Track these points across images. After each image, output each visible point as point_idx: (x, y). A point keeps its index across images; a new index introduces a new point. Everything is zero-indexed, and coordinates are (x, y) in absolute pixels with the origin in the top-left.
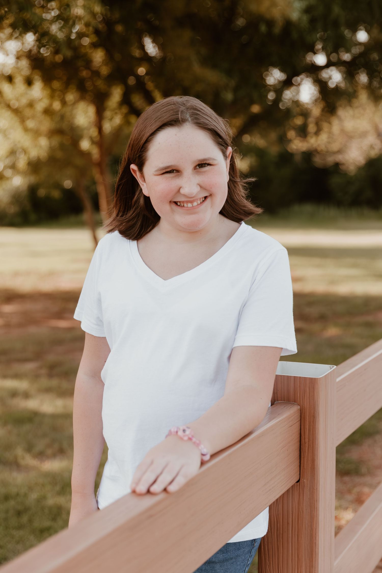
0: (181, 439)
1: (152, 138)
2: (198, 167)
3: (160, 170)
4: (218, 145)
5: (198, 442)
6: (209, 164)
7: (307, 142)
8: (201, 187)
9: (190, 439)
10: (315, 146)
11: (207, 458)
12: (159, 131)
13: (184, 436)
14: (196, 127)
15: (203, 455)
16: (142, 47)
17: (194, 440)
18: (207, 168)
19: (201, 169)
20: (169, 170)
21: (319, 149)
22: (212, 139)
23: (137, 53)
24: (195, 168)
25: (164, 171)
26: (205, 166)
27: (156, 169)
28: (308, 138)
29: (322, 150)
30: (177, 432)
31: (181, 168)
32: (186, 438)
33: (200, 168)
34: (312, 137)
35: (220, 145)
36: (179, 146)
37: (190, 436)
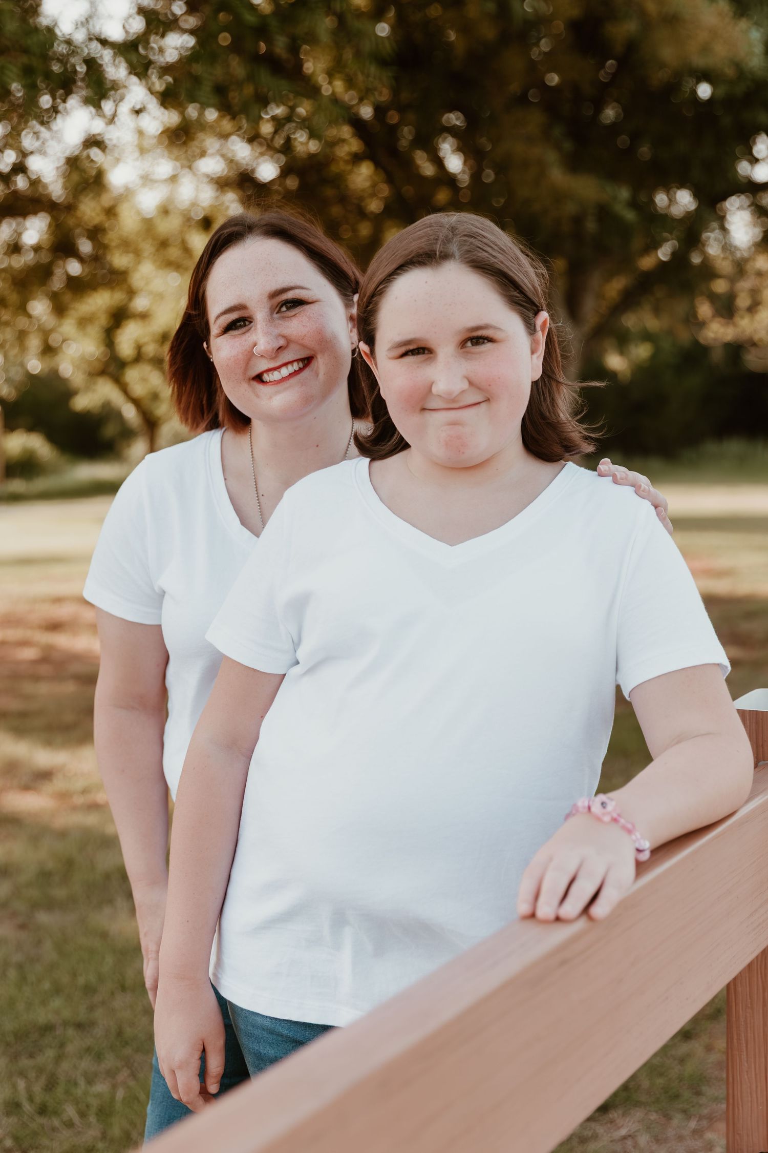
0: (598, 819)
1: (384, 287)
2: (469, 344)
3: (396, 347)
4: (510, 304)
5: (629, 826)
6: (490, 340)
7: (735, 325)
8: (471, 383)
9: (615, 820)
10: (748, 332)
11: (645, 856)
12: (398, 274)
13: (604, 814)
14: (470, 269)
15: (639, 851)
16: (439, 162)
17: (622, 821)
18: (488, 346)
19: (474, 347)
20: (411, 347)
21: (756, 338)
22: (498, 291)
23: (428, 170)
24: (463, 344)
25: (403, 349)
26: (483, 343)
27: (389, 346)
28: (737, 319)
29: (761, 340)
30: (589, 808)
31: (432, 344)
32: (607, 819)
33: (473, 345)
34: (742, 317)
35: (513, 304)
36: (431, 303)
37: (615, 815)
